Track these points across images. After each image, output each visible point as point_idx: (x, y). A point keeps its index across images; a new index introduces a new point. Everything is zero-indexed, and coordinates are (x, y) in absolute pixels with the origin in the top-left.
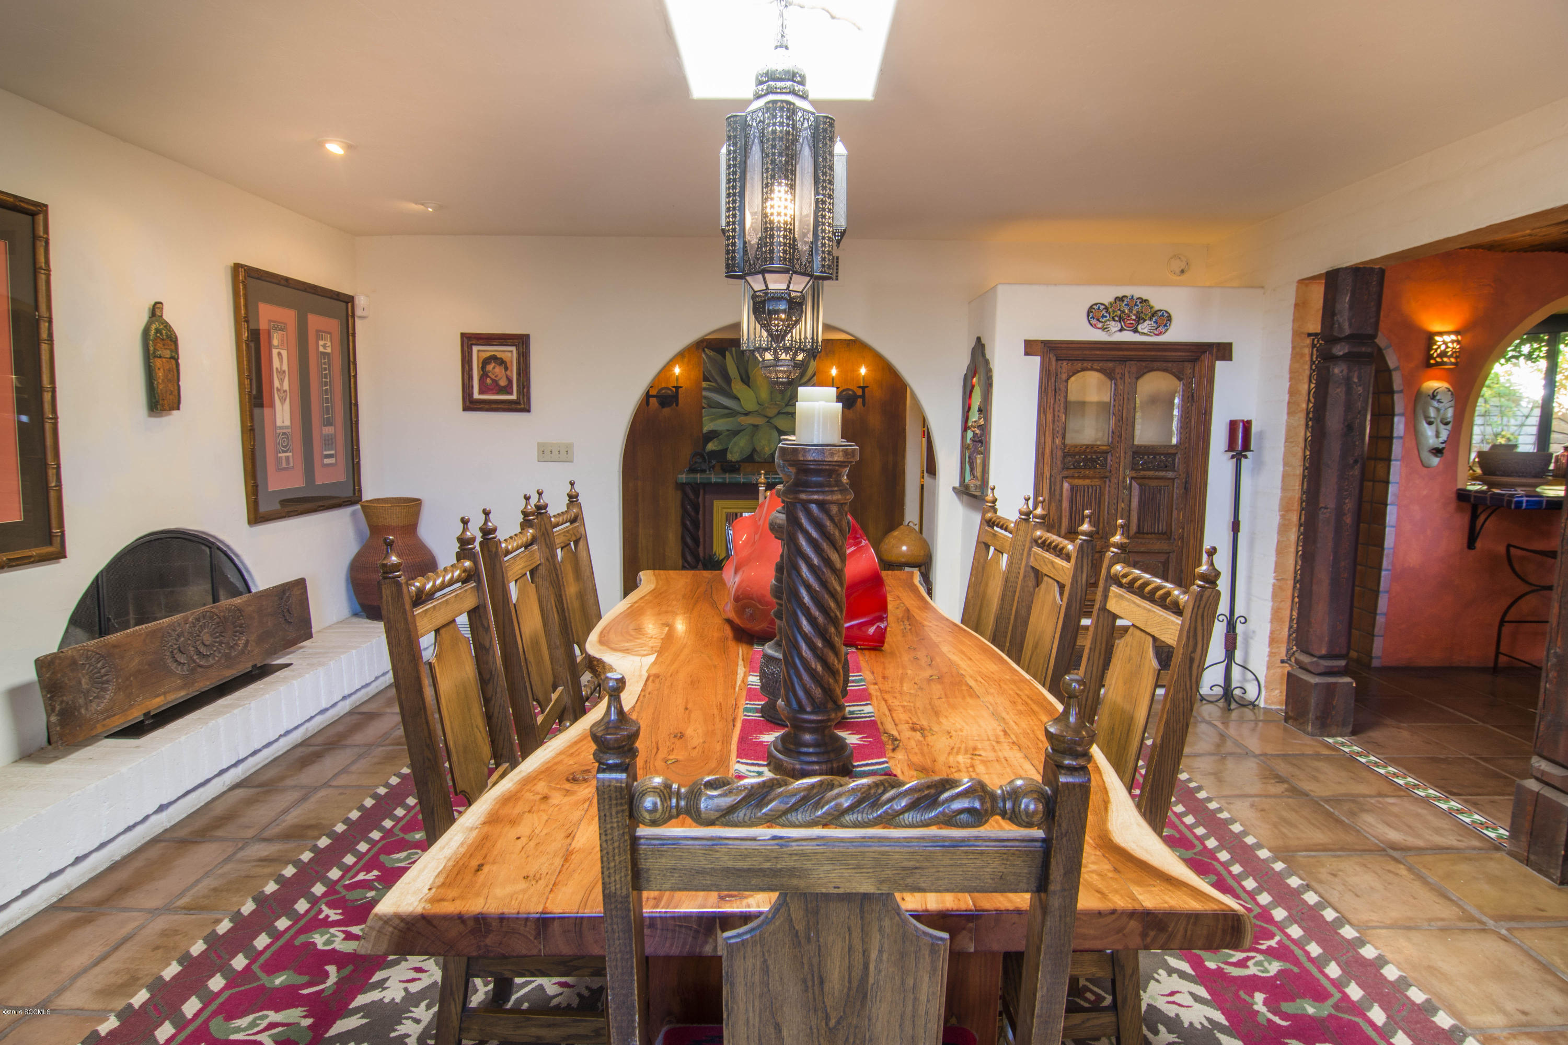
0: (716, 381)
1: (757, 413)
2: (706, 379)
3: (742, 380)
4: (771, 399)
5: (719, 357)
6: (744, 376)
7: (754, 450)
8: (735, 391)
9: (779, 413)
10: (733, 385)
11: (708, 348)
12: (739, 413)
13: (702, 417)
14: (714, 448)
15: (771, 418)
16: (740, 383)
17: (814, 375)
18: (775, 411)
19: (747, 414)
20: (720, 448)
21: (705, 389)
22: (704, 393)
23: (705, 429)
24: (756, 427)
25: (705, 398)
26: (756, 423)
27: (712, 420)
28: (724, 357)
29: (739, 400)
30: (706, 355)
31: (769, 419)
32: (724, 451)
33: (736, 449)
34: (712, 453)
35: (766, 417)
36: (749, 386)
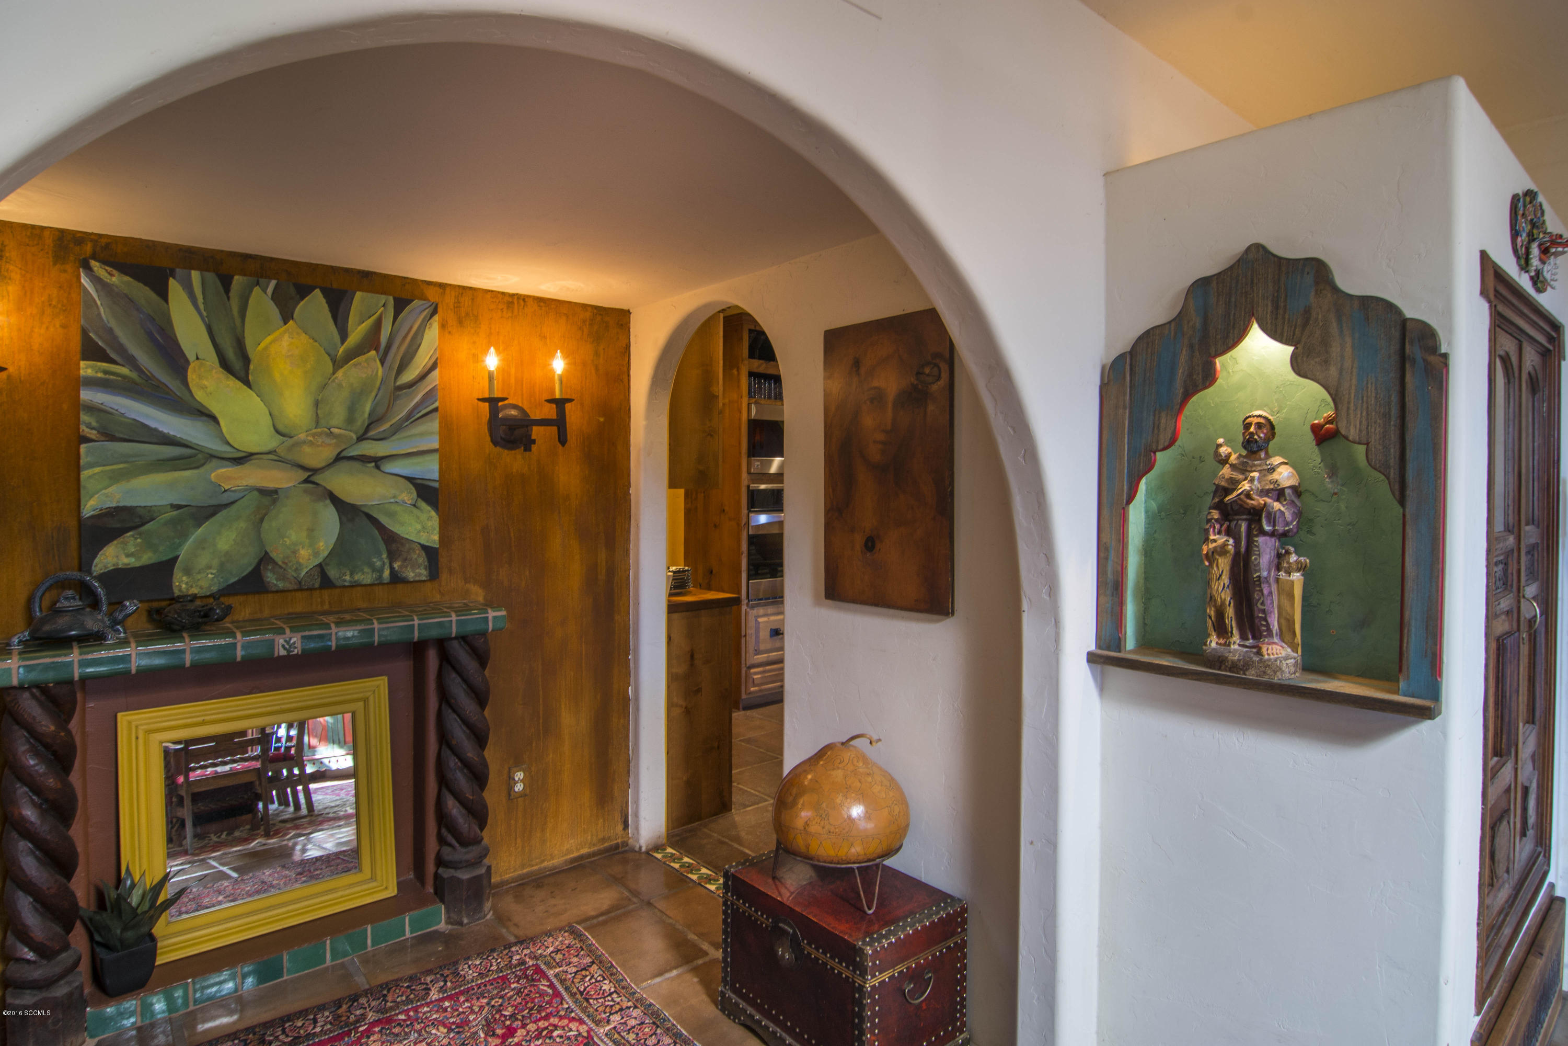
0: (131, 361)
1: (274, 457)
2: (92, 351)
3: (225, 364)
4: (317, 424)
5: (142, 293)
6: (230, 354)
7: (265, 559)
8: (199, 395)
9: (339, 458)
10: (192, 376)
11: (104, 262)
12: (212, 456)
13: (78, 469)
14: (125, 561)
15: (315, 471)
16: (218, 373)
17: (434, 367)
18: (327, 453)
19: (241, 459)
20: (147, 558)
21: (91, 383)
22: (86, 395)
23: (91, 506)
24: (270, 495)
25: (92, 409)
26: (272, 485)
27: (115, 478)
28: (163, 294)
29: (213, 418)
30: (96, 280)
31: (310, 475)
32: (166, 568)
33: (204, 559)
34: (115, 577)
35: (303, 468)
36: (247, 383)
